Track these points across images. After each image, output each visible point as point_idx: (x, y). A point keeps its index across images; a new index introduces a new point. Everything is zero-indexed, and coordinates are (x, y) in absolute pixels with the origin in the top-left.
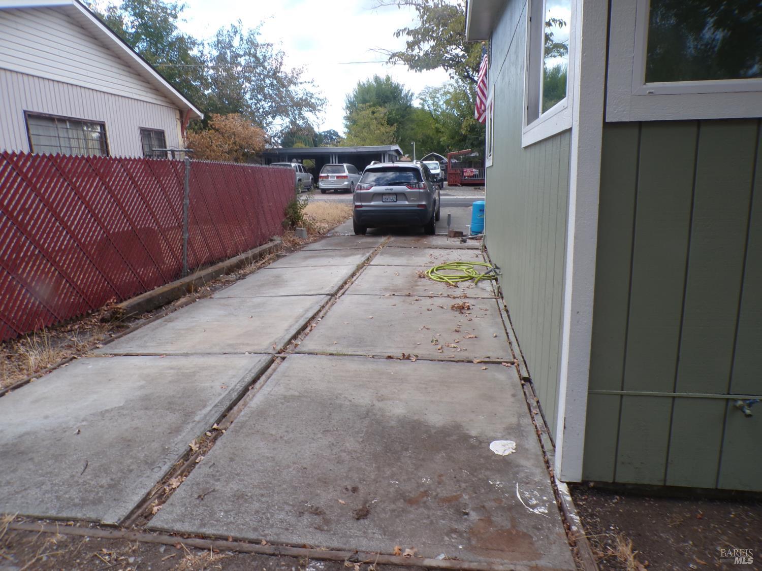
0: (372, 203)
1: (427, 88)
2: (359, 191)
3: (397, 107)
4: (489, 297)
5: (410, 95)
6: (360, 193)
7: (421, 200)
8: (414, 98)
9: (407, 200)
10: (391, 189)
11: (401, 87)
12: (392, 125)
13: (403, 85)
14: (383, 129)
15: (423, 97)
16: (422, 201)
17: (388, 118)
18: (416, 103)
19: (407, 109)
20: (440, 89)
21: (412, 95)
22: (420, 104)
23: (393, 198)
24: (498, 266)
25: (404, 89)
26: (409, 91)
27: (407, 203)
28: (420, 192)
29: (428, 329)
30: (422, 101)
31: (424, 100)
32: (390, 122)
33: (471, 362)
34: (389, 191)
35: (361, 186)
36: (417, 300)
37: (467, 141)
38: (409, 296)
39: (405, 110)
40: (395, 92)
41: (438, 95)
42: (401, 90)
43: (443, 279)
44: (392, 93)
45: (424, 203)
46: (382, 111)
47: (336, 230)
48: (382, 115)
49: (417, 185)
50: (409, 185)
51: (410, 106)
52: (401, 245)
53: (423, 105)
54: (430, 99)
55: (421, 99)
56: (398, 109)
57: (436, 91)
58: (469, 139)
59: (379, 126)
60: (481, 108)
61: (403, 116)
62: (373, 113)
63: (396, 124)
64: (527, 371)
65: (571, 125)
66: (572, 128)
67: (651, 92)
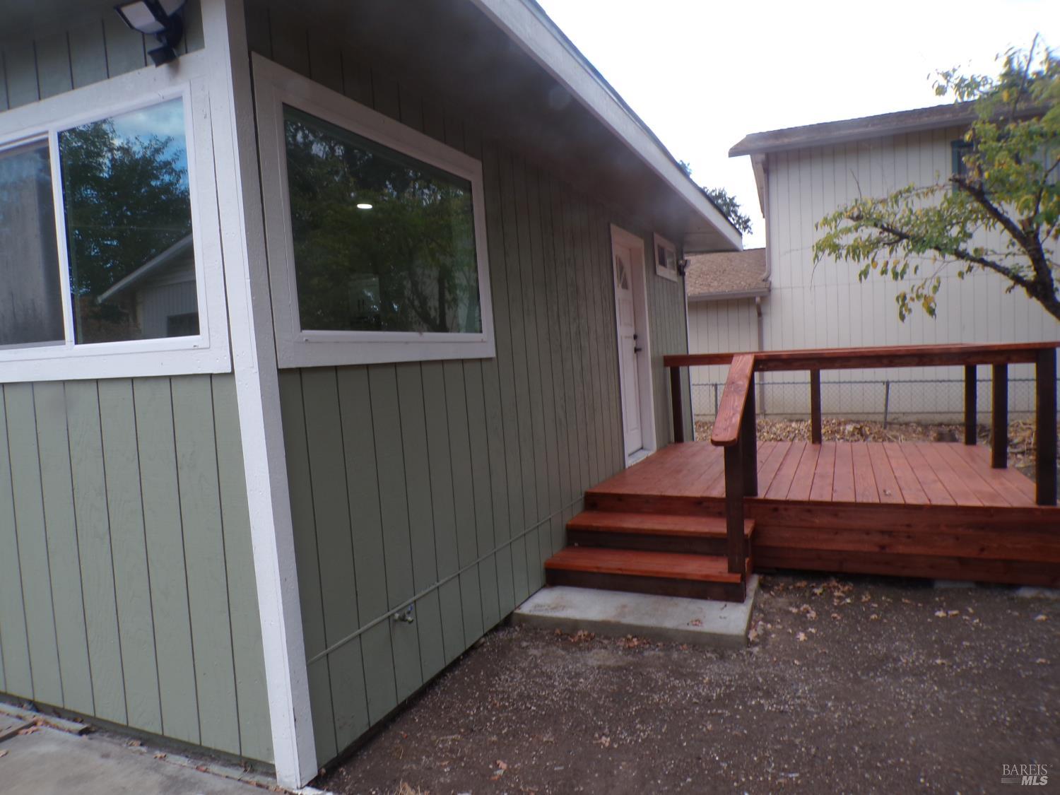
64: (75, 720)
65: (229, 370)
66: (233, 373)
67: (307, 340)
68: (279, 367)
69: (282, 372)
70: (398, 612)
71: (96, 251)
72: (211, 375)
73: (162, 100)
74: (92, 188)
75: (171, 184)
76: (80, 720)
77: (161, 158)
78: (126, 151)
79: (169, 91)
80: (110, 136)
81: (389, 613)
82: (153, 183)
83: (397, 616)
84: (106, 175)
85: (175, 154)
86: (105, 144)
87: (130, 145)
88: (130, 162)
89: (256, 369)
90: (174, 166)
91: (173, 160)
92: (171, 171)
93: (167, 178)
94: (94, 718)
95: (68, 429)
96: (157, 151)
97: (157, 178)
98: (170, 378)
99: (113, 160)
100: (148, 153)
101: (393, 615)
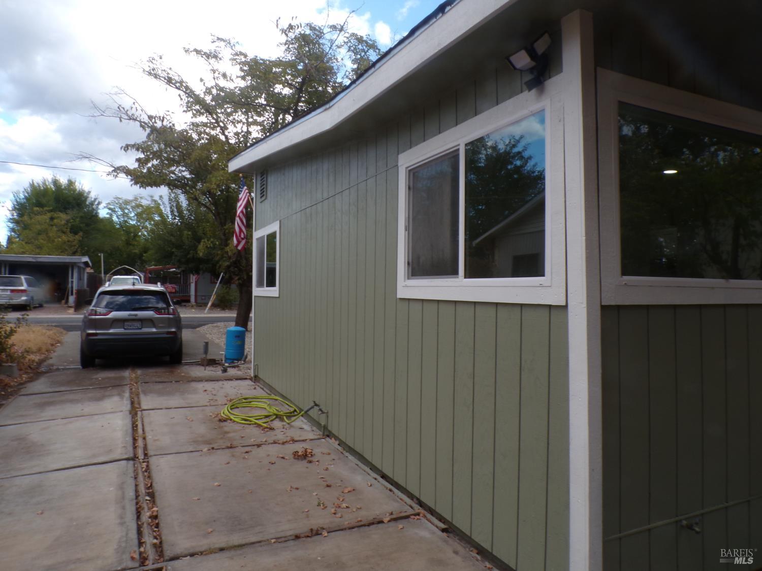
0: (111, 331)
1: (117, 198)
2: (94, 317)
3: (81, 214)
4: (316, 437)
5: (96, 203)
6: (95, 320)
7: (170, 326)
8: (101, 206)
9: (155, 326)
10: (136, 315)
11: (85, 194)
12: (76, 233)
13: (89, 192)
14: (65, 238)
15: (112, 207)
16: (172, 328)
17: (72, 225)
18: (103, 213)
19: (91, 217)
20: (131, 201)
21: (99, 203)
22: (108, 214)
23: (138, 324)
24: (317, 403)
25: (90, 196)
26: (95, 199)
27: (154, 330)
28: (169, 318)
29: (297, 489)
30: (110, 211)
31: (113, 210)
32: (74, 231)
33: (381, 522)
34: (134, 317)
35: (96, 311)
36: (247, 452)
37: (173, 258)
38: (231, 447)
39: (90, 218)
40: (79, 199)
41: (129, 207)
42: (86, 198)
43: (251, 421)
44: (75, 199)
45: (173, 330)
46: (63, 217)
47: (50, 362)
48: (63, 222)
49: (166, 310)
50: (157, 310)
51: (96, 215)
52: (158, 380)
53: (111, 215)
54: (119, 210)
55: (110, 209)
56: (82, 217)
57: (127, 202)
58: (176, 256)
59: (60, 234)
60: (240, 236)
61: (87, 225)
62: (52, 219)
63: (81, 234)
64: (440, 520)
65: (564, 304)
66: (566, 307)
67: (625, 284)
68: (603, 304)
69: (604, 308)
70: (686, 519)
71: (473, 213)
72: (550, 306)
73: (531, 113)
74: (474, 174)
75: (522, 166)
76: (443, 521)
77: (515, 150)
78: (494, 148)
79: (536, 107)
80: (486, 140)
81: (677, 519)
82: (509, 167)
83: (684, 523)
84: (482, 165)
85: (524, 147)
86: (483, 146)
87: (497, 144)
88: (496, 155)
89: (585, 305)
90: (523, 154)
91: (523, 151)
92: (522, 158)
93: (518, 163)
94: (451, 523)
95: (455, 332)
96: (514, 146)
97: (512, 163)
98: (522, 305)
99: (487, 155)
100: (508, 148)
101: (681, 521)
